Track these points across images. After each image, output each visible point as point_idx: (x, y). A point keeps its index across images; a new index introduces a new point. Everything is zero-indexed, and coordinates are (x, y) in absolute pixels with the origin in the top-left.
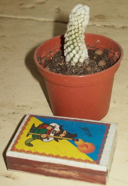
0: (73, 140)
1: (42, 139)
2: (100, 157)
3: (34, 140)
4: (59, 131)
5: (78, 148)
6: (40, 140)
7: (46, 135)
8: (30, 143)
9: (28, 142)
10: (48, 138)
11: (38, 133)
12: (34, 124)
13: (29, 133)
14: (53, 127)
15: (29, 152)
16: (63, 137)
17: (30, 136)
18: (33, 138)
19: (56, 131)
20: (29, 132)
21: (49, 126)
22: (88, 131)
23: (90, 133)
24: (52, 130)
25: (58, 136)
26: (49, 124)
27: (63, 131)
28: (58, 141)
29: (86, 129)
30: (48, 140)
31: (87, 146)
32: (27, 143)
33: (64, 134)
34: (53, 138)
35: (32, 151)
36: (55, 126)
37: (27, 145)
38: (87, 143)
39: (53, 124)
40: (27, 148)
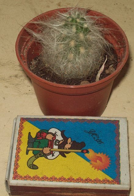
0: (82, 152)
1: (45, 156)
2: (119, 174)
3: (37, 158)
4: (62, 140)
5: (91, 164)
6: (44, 158)
7: (49, 149)
8: (33, 164)
9: (30, 163)
10: (52, 153)
11: (38, 148)
12: (30, 133)
13: (28, 149)
14: (54, 135)
15: (36, 178)
16: (69, 149)
17: (31, 154)
18: (35, 155)
19: (60, 141)
20: (27, 147)
21: (48, 133)
22: (96, 135)
23: (99, 139)
24: (53, 140)
25: (64, 149)
26: (48, 131)
27: (67, 139)
28: (65, 156)
29: (92, 133)
30: (53, 156)
31: (100, 159)
32: (30, 165)
33: (70, 143)
34: (58, 153)
35: (38, 176)
36: (55, 133)
37: (30, 168)
38: (99, 155)
39: (53, 130)
40: (32, 173)
